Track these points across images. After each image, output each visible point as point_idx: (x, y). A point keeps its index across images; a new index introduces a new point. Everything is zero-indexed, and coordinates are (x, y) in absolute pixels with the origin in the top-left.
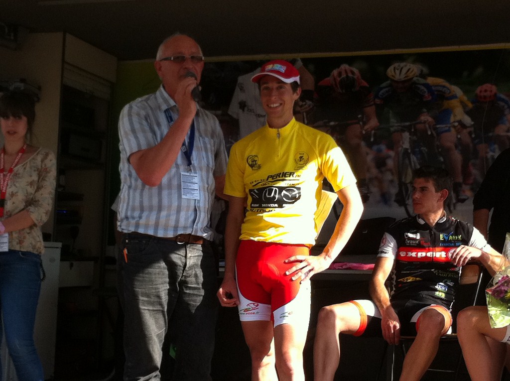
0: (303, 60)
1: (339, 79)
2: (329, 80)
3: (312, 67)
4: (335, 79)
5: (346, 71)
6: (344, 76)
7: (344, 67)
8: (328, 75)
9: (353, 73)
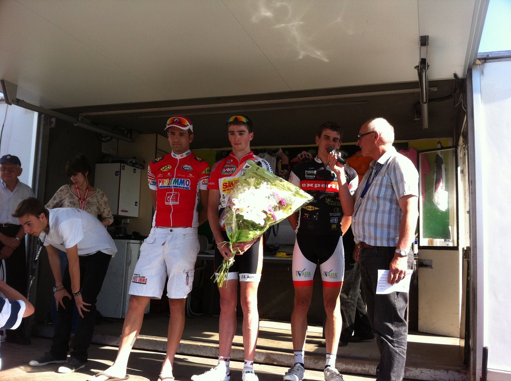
0: (282, 149)
1: (301, 159)
2: (296, 159)
3: (287, 152)
4: (299, 159)
5: (305, 155)
6: (304, 157)
7: (304, 152)
8: (296, 157)
9: (308, 155)
